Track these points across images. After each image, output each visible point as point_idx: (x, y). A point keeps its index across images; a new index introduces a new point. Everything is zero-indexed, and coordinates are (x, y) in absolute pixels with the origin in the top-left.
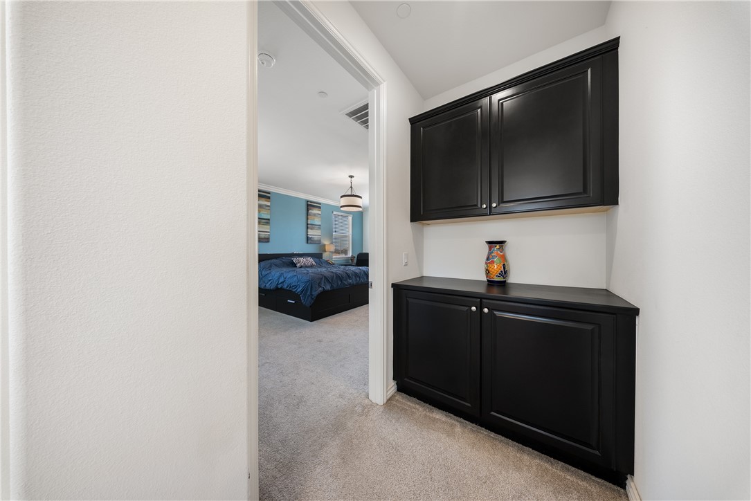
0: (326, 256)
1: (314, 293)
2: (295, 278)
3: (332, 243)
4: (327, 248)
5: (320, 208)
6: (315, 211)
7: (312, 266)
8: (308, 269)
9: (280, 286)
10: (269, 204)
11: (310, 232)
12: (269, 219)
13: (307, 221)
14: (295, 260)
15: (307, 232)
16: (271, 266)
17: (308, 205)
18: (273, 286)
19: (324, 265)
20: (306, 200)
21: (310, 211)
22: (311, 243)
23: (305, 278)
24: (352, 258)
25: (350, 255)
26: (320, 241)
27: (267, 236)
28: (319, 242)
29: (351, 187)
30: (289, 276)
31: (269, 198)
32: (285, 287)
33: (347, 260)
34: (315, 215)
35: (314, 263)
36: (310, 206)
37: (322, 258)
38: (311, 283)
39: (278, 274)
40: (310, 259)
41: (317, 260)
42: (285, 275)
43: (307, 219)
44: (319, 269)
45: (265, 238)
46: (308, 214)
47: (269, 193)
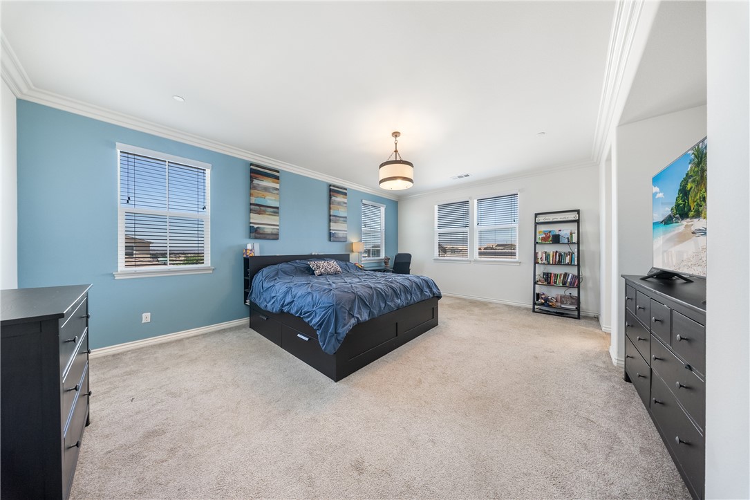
0: (353, 258)
1: (340, 330)
2: (309, 299)
3: (361, 241)
4: (355, 248)
5: (345, 194)
6: (339, 199)
7: (336, 274)
8: (331, 279)
9: (286, 309)
10: (277, 186)
11: (334, 226)
12: (277, 208)
13: (330, 212)
14: (312, 264)
15: (330, 226)
16: (277, 274)
17: (330, 190)
18: (276, 308)
19: (352, 271)
20: (327, 183)
21: (333, 198)
22: (334, 241)
23: (326, 300)
24: (386, 261)
25: (383, 256)
26: (346, 238)
27: (275, 231)
28: (344, 240)
29: (396, 151)
30: (299, 294)
31: (277, 178)
32: (293, 312)
33: (379, 262)
34: (339, 203)
35: (339, 268)
36: (333, 191)
37: (349, 261)
38: (336, 311)
39: (284, 289)
40: (334, 263)
41: (343, 264)
42: (294, 291)
43: (330, 208)
44: (348, 280)
45: (272, 234)
46: (330, 203)
47: (278, 172)
